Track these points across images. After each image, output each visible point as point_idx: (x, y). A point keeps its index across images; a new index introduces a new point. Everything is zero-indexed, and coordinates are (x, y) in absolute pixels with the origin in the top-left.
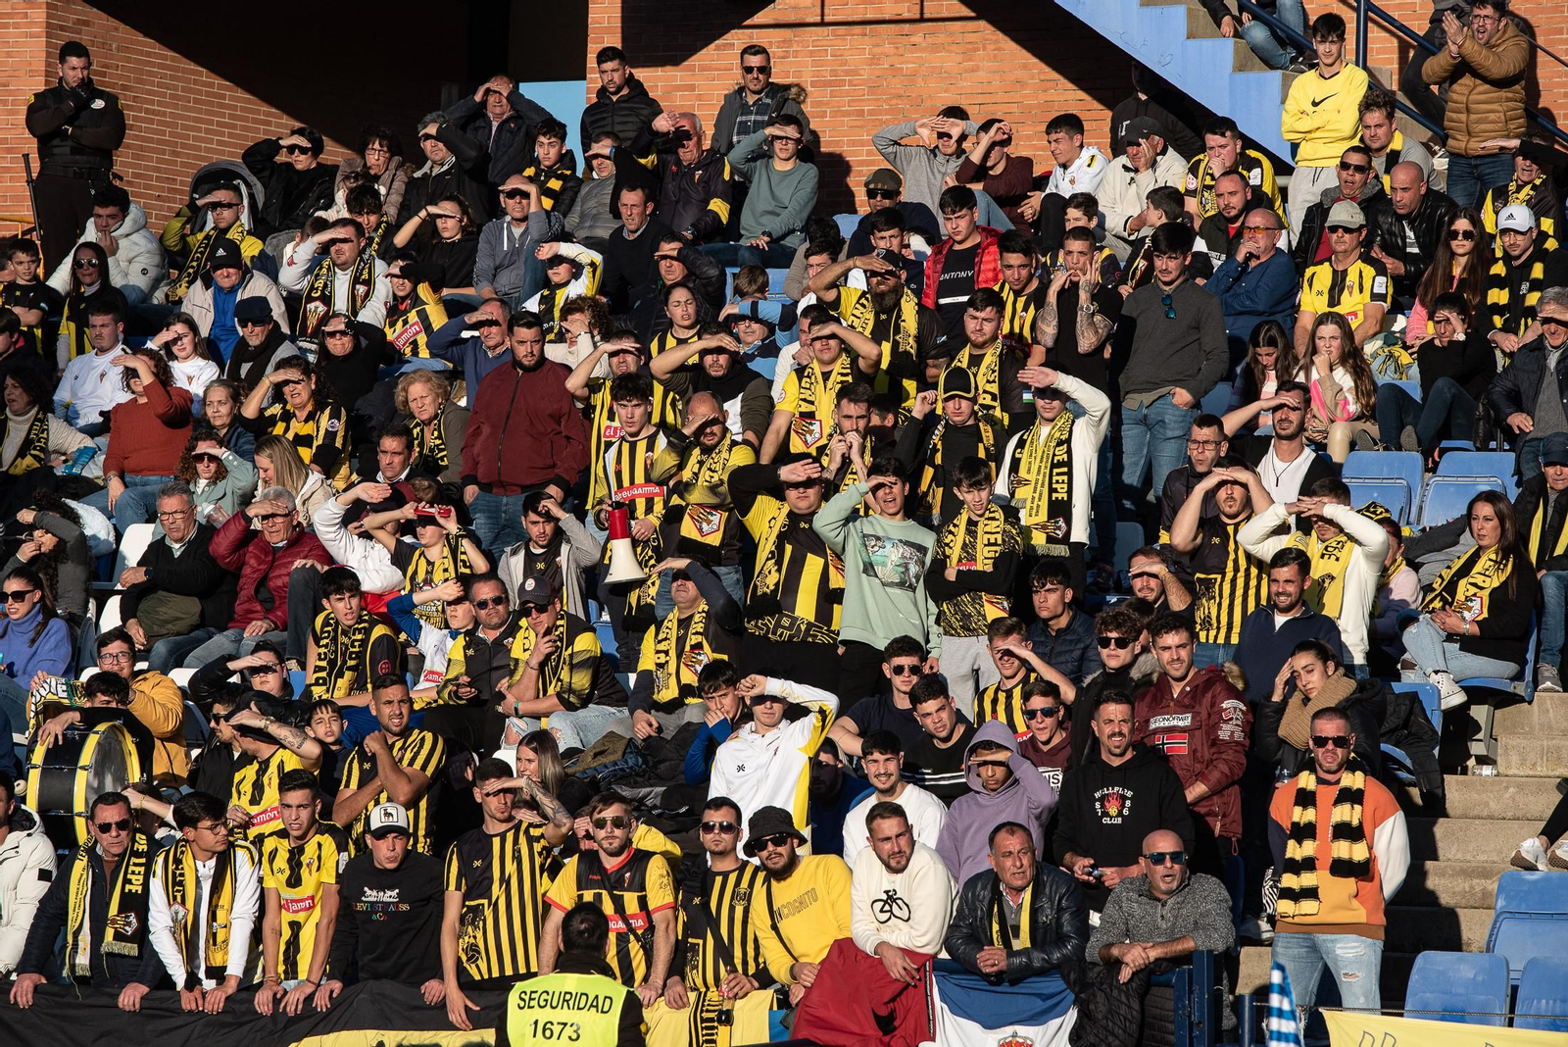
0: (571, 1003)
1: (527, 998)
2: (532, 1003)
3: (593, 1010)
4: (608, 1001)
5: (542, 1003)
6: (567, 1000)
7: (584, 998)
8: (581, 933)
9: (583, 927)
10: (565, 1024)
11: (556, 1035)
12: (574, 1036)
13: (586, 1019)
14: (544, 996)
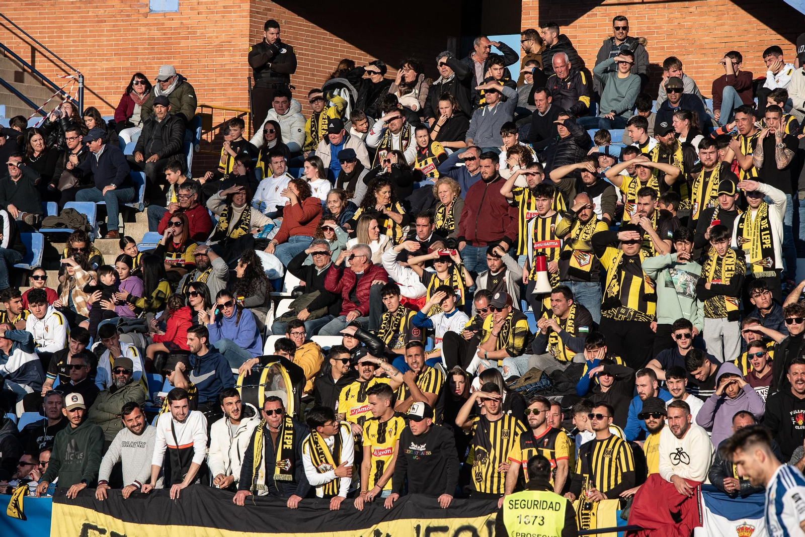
0: (538, 506)
1: (514, 504)
2: (517, 506)
3: (551, 509)
4: (558, 505)
5: (523, 506)
6: (535, 504)
7: (545, 503)
8: (539, 468)
9: (539, 465)
10: (536, 517)
11: (532, 522)
12: (541, 523)
13: (549, 514)
14: (523, 502)
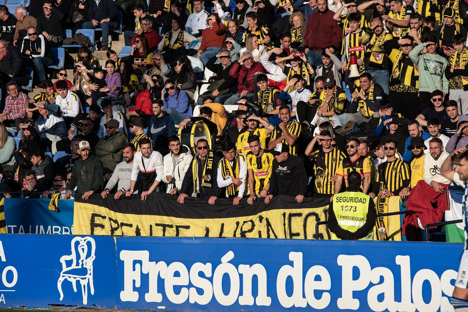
0: (353, 200)
1: (339, 199)
2: (341, 201)
3: (360, 202)
4: (364, 200)
5: (344, 201)
6: (352, 199)
7: (357, 199)
8: (355, 179)
9: (355, 177)
10: (352, 207)
11: (349, 210)
12: (355, 210)
13: (359, 205)
14: (344, 198)
